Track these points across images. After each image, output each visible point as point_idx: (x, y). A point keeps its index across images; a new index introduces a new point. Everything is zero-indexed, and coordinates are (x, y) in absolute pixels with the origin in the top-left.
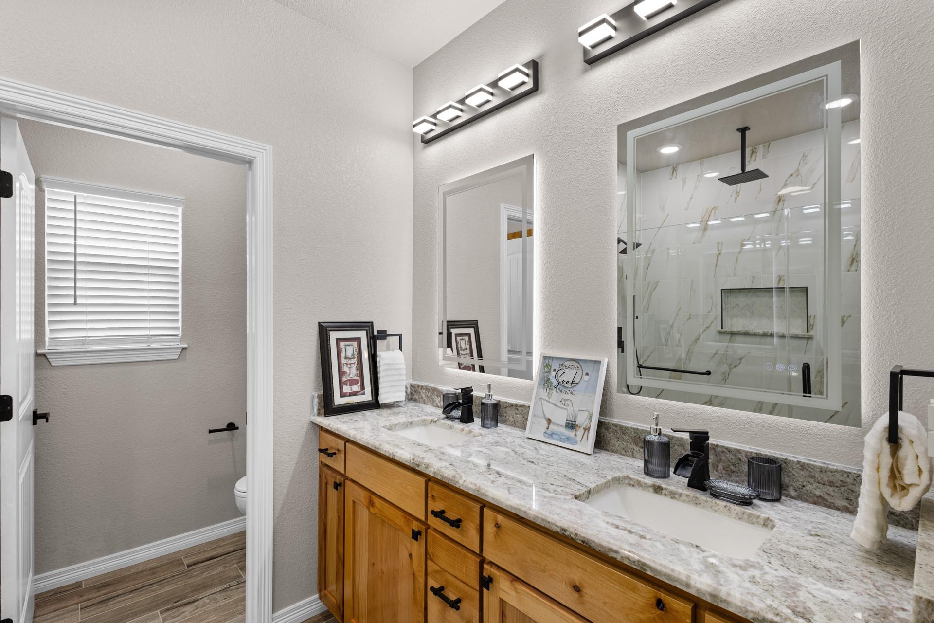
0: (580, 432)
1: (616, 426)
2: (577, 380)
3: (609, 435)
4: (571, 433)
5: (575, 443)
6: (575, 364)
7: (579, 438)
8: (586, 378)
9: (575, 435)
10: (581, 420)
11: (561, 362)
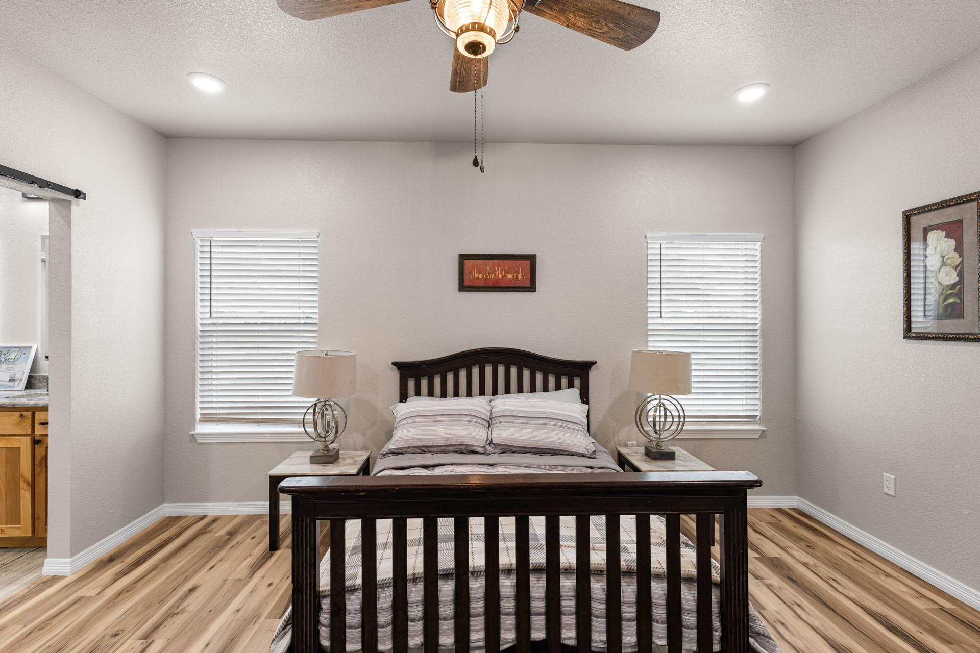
0: (17, 383)
1: (40, 376)
2: (17, 357)
3: (36, 381)
4: (12, 384)
5: (14, 387)
6: (17, 349)
7: (16, 385)
8: (23, 356)
9: (14, 384)
10: (18, 376)
11: (8, 349)
